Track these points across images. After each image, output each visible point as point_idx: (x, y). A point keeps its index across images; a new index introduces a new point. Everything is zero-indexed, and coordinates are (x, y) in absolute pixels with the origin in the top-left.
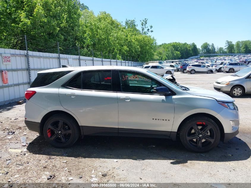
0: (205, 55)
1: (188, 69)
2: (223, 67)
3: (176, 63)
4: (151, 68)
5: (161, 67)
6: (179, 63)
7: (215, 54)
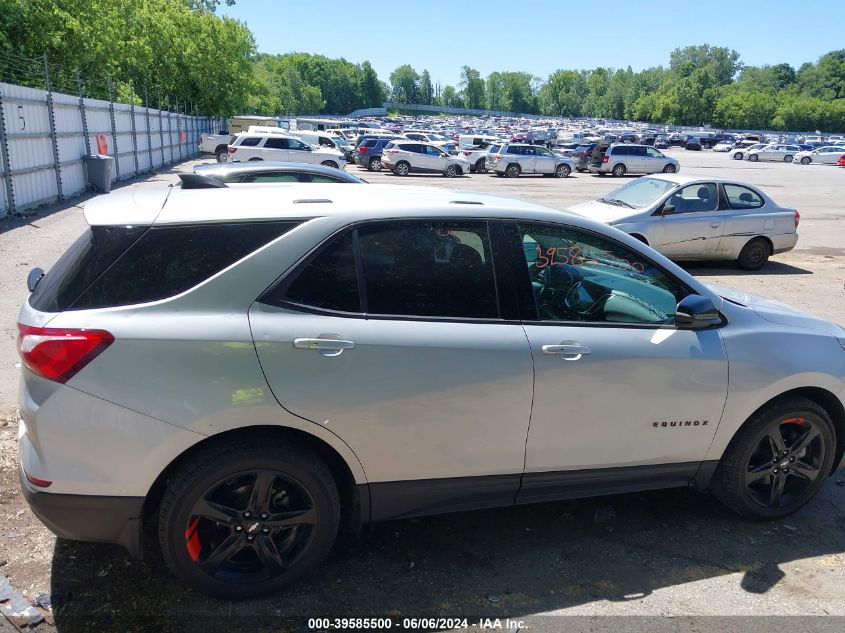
0: (401, 106)
1: (385, 158)
2: (491, 158)
3: (338, 133)
4: (265, 146)
5: (302, 145)
6: (345, 132)
7: (431, 108)
